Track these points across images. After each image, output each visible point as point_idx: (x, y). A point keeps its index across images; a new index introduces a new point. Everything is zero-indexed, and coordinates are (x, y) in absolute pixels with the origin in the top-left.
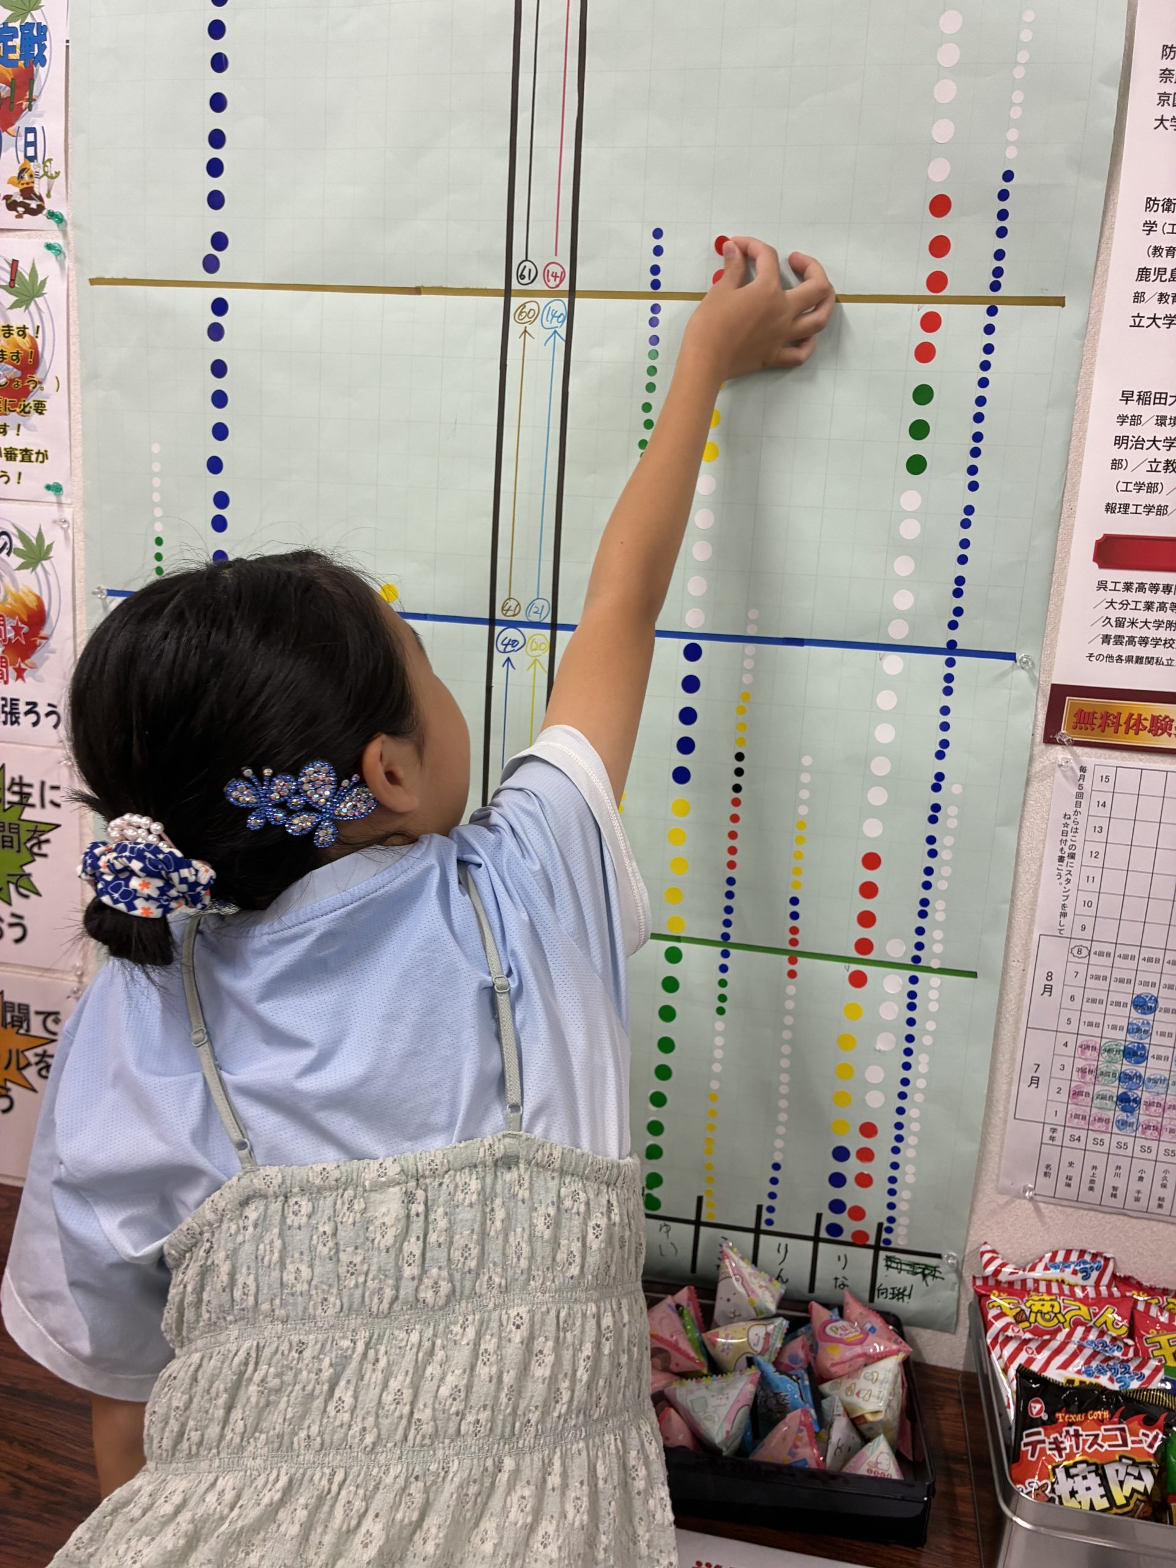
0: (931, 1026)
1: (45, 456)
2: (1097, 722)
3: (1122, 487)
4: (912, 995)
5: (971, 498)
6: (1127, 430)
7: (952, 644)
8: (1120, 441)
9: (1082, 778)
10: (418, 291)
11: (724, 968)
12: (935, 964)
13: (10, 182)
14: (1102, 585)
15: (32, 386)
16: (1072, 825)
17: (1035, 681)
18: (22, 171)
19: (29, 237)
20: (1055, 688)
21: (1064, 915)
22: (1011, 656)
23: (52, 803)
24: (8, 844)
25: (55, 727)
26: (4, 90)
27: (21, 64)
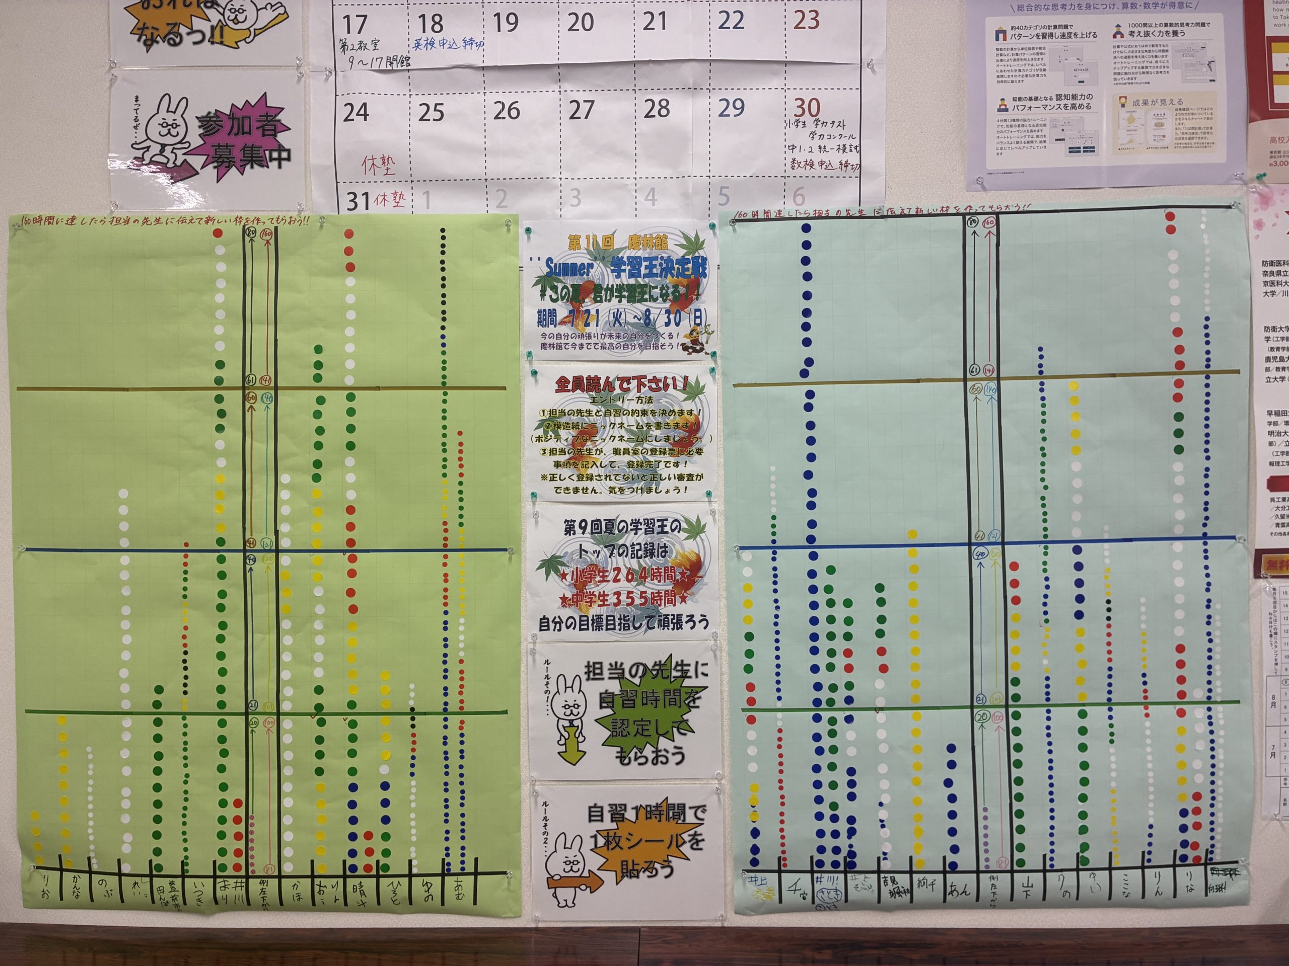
0: (1222, 733)
1: (702, 477)
2: (1278, 565)
3: (1275, 454)
4: (1210, 717)
5: (1207, 464)
6: (1272, 428)
7: (1205, 534)
8: (1271, 433)
9: (1275, 593)
10: (918, 381)
11: (1110, 717)
12: (1219, 700)
13: (685, 336)
14: (1273, 500)
15: (695, 441)
16: (1273, 618)
17: (1246, 548)
18: (692, 331)
19: (694, 364)
20: (1257, 550)
21: (1276, 664)
22: (1233, 538)
23: (703, 674)
24: (673, 703)
25: (705, 628)
26: (682, 290)
27: (692, 277)
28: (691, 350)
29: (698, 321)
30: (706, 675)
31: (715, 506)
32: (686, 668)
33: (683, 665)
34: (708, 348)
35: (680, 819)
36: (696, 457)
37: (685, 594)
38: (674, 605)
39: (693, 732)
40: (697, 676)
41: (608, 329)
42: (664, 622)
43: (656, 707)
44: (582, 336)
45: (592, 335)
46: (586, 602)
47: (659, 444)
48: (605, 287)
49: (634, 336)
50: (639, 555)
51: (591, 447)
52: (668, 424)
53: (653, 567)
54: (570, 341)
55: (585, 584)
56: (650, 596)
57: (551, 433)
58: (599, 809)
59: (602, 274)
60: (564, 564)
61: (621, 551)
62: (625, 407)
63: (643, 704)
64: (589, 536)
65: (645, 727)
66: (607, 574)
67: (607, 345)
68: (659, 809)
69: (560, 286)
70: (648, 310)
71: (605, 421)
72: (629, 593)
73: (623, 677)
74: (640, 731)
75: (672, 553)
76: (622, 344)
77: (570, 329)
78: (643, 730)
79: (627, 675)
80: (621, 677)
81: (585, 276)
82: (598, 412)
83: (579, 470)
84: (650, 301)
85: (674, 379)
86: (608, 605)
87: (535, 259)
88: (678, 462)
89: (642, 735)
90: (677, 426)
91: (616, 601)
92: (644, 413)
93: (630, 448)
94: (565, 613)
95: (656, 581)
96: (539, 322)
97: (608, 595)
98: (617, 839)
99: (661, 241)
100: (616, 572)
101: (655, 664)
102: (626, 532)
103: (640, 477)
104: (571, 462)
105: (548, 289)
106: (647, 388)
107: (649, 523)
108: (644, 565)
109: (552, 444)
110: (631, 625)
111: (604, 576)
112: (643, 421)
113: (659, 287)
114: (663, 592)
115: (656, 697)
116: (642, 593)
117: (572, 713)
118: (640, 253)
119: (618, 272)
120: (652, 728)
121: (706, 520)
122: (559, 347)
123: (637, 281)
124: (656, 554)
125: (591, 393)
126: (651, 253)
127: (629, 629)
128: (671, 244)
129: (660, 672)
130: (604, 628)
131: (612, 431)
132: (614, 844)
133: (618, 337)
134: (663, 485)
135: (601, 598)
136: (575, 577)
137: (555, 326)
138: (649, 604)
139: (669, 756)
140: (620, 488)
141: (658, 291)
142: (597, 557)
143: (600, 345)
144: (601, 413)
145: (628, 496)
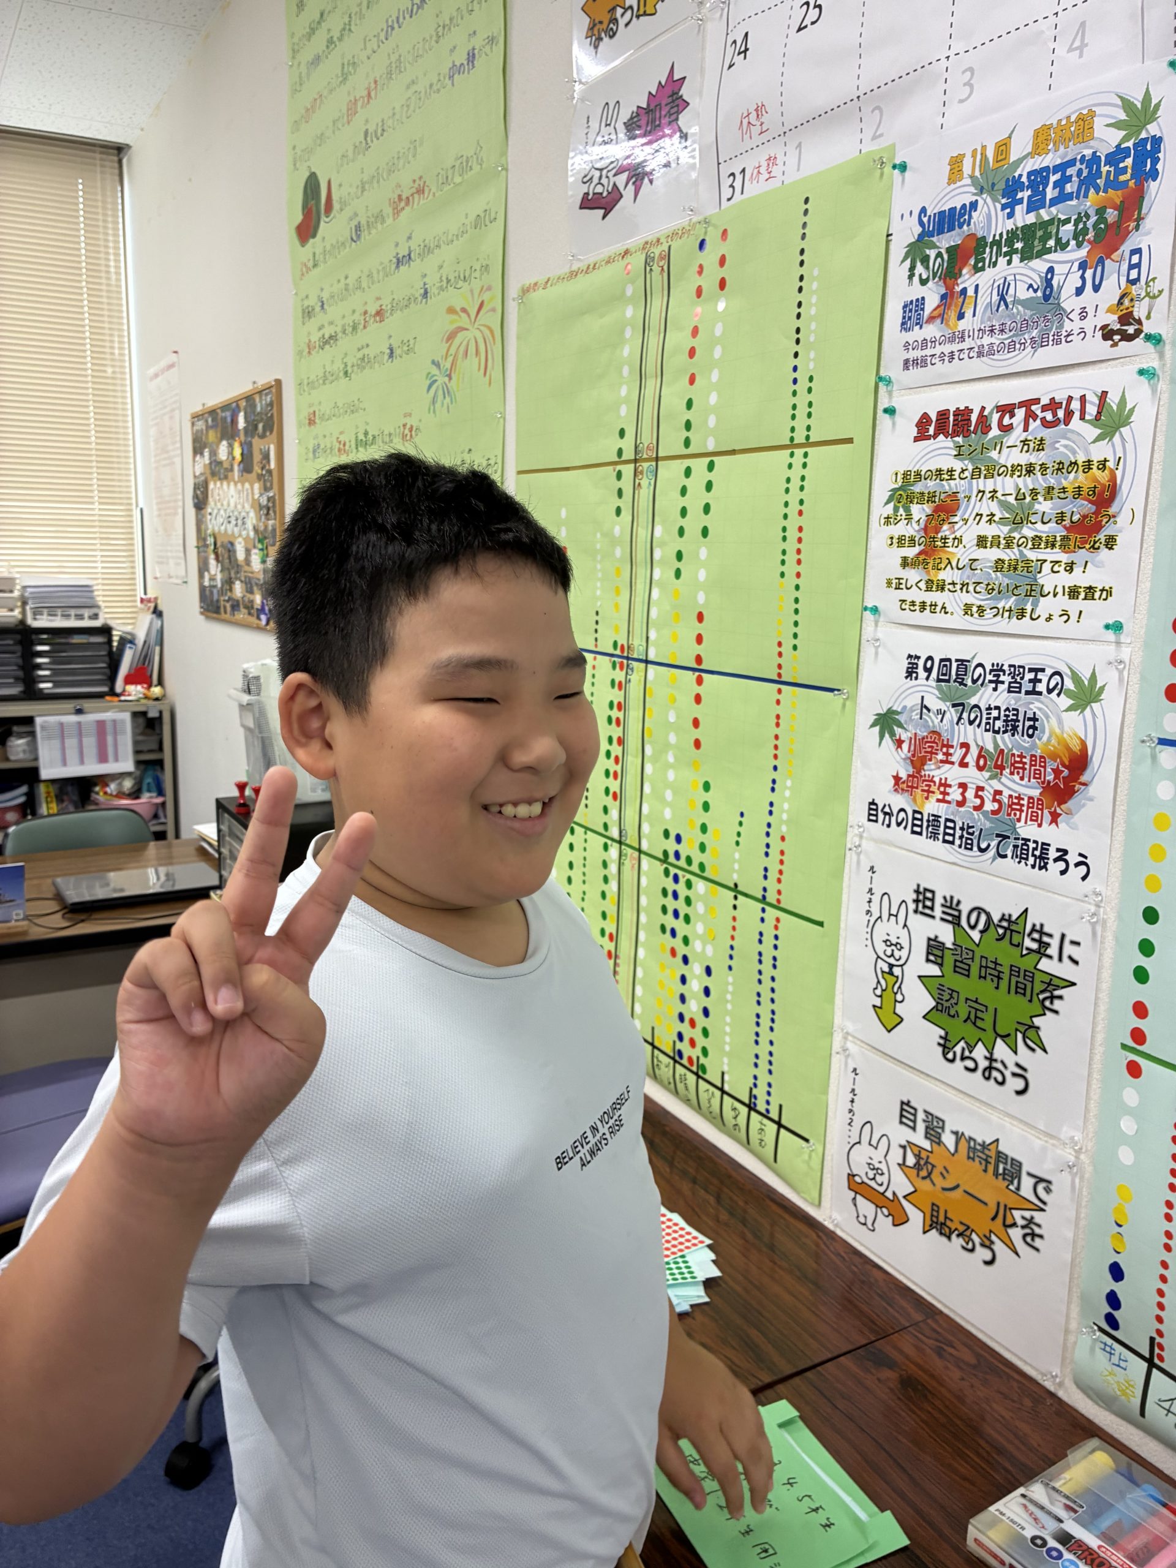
1: (1109, 593)
13: (1109, 310)
15: (1105, 521)
18: (1122, 297)
19: (1122, 365)
23: (1070, 958)
24: (1020, 990)
25: (1084, 878)
26: (1111, 215)
27: (1132, 183)
28: (1117, 338)
29: (1134, 274)
30: (1076, 962)
31: (1125, 653)
32: (1045, 939)
33: (1041, 932)
34: (1148, 328)
35: (1012, 1182)
36: (1104, 551)
37: (1059, 811)
38: (1040, 825)
39: (1045, 1050)
40: (1060, 959)
41: (989, 319)
42: (1022, 852)
43: (997, 988)
44: (951, 340)
45: (966, 334)
46: (923, 791)
47: (1046, 528)
48: (991, 240)
49: (1026, 324)
50: (996, 728)
51: (947, 533)
52: (1064, 490)
53: (1015, 751)
54: (938, 350)
55: (923, 764)
56: (1006, 800)
57: (901, 511)
58: (912, 1111)
59: (989, 216)
60: (900, 725)
61: (972, 717)
62: (1002, 461)
63: (980, 977)
64: (934, 684)
65: (979, 1014)
66: (951, 751)
67: (986, 348)
68: (987, 1152)
69: (932, 253)
70: (1051, 270)
71: (971, 489)
72: (980, 789)
73: (959, 924)
74: (972, 1017)
75: (1043, 732)
76: (1006, 342)
77: (940, 330)
78: (976, 1017)
79: (964, 923)
80: (956, 922)
81: (965, 227)
82: (963, 471)
83: (928, 573)
84: (1056, 251)
85: (1083, 399)
86: (949, 802)
87: (906, 215)
88: (1072, 563)
89: (974, 1024)
90: (1078, 492)
91: (960, 798)
92: (1030, 470)
93: (1002, 536)
94: (898, 801)
95: (1016, 777)
96: (903, 324)
97: (950, 786)
98: (930, 1167)
99: (1085, 122)
100: (964, 750)
101: (1002, 919)
102: (982, 685)
103: (1011, 589)
104: (922, 557)
105: (919, 264)
106: (1038, 422)
107: (1017, 671)
108: (1002, 747)
109: (902, 529)
110: (975, 842)
111: (947, 754)
112: (1026, 486)
113: (1074, 218)
114: (1026, 799)
115: (1000, 972)
116: (998, 793)
117: (892, 955)
118: (1049, 160)
119: (1010, 208)
120: (988, 1017)
121: (1107, 677)
122: (920, 363)
123: (1038, 216)
124: (1020, 729)
125: (957, 439)
126: (1066, 155)
127: (971, 849)
128: (1099, 123)
129: (1008, 932)
130: (941, 837)
131: (978, 504)
132: (924, 1173)
133: (1002, 331)
134: (1045, 606)
135: (942, 789)
136: (912, 748)
137: (921, 328)
138: (1003, 815)
139: (1008, 1074)
140: (979, 607)
141: (1070, 227)
142: (942, 721)
143: (976, 350)
144: (966, 474)
145: (989, 622)
